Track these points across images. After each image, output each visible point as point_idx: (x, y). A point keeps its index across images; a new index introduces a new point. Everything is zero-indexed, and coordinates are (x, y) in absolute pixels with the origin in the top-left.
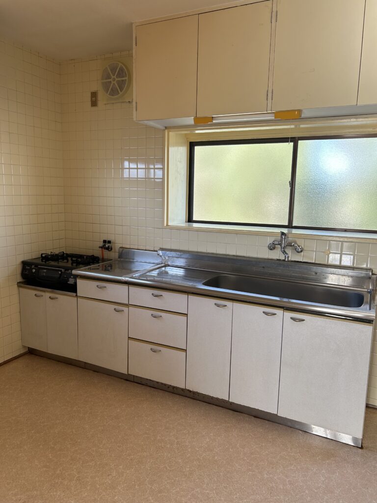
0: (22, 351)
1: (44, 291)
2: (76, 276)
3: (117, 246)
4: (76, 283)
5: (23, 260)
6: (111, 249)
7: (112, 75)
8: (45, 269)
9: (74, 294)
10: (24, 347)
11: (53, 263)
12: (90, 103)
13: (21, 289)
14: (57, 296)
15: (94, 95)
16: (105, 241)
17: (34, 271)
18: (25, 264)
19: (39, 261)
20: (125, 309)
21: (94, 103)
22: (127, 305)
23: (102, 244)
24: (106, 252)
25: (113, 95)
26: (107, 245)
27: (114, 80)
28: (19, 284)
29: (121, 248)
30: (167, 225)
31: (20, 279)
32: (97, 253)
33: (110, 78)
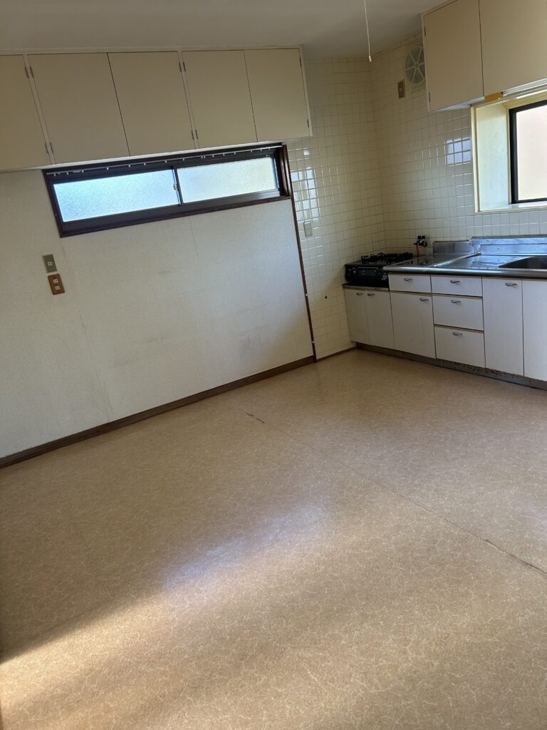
0: (352, 346)
1: (364, 290)
2: (388, 272)
3: (431, 241)
4: (388, 279)
5: (346, 263)
6: (426, 244)
7: (414, 61)
8: (364, 269)
9: (387, 289)
10: (353, 342)
11: (371, 263)
12: (398, 95)
13: (346, 290)
14: (374, 292)
15: (401, 85)
16: (419, 237)
17: (355, 272)
18: (347, 267)
19: (360, 263)
20: (429, 298)
21: (401, 95)
22: (431, 294)
23: (415, 241)
24: (421, 248)
25: (417, 83)
26: (422, 241)
27: (417, 66)
28: (344, 286)
29: (436, 242)
30: (479, 211)
31: (344, 281)
32: (413, 250)
33: (412, 64)
